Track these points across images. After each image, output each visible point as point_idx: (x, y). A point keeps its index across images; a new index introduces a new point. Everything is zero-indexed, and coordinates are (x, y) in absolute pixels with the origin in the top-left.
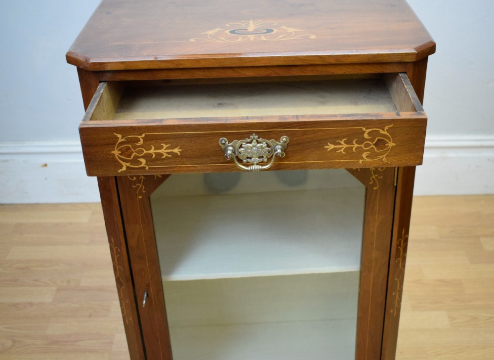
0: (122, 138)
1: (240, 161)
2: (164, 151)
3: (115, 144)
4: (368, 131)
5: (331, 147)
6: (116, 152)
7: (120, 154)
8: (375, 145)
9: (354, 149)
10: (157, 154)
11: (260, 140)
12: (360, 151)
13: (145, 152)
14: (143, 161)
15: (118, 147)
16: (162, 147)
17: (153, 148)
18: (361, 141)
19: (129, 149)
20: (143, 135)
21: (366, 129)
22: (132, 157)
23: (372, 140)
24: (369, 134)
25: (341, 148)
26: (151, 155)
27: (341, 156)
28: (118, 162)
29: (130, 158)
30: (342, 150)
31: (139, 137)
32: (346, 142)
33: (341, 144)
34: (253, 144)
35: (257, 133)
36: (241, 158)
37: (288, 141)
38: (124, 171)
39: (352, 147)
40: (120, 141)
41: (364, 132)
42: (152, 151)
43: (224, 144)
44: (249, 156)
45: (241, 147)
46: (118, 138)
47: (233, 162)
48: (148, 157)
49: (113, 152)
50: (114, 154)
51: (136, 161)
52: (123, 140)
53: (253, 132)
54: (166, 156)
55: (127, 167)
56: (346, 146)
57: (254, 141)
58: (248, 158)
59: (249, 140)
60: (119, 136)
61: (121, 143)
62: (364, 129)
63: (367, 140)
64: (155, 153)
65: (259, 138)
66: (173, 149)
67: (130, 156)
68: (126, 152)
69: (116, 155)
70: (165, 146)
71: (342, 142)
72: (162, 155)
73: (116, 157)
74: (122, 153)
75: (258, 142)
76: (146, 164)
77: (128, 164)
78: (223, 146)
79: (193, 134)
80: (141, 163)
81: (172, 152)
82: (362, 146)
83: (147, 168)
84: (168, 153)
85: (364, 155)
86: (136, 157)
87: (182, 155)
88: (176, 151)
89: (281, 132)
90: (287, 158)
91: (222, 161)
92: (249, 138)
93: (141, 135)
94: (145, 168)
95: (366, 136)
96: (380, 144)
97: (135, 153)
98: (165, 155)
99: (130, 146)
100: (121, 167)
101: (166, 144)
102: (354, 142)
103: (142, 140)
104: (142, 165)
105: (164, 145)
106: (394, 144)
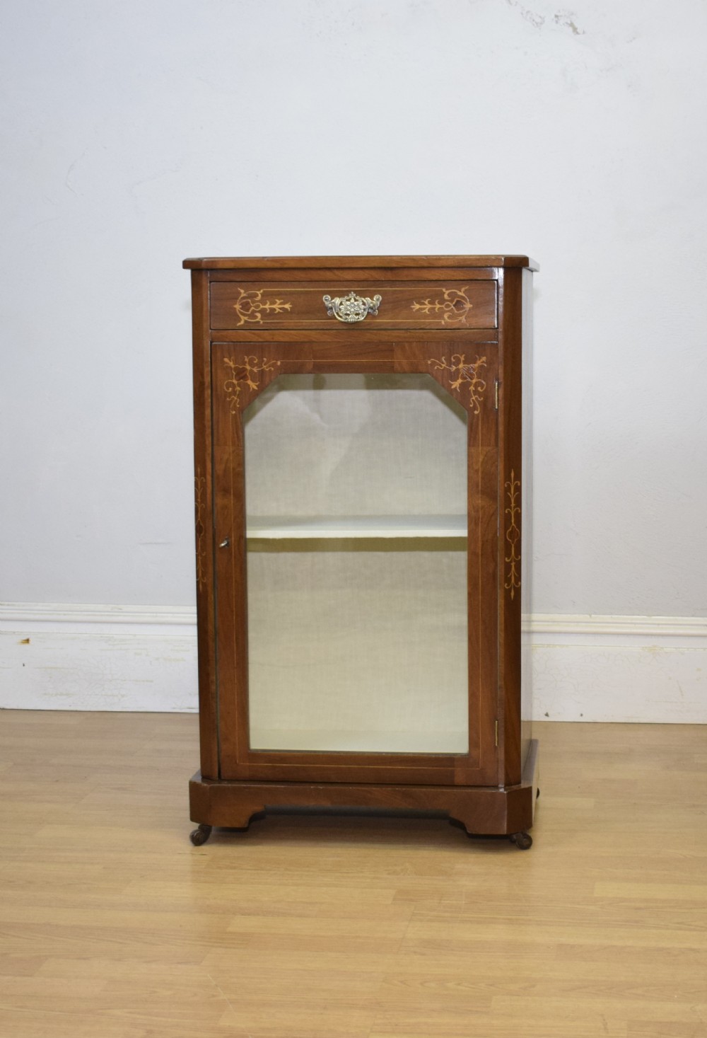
0: (245, 293)
1: (340, 317)
2: (277, 307)
3: (237, 299)
4: (447, 292)
5: (417, 306)
6: (238, 307)
7: (240, 308)
8: (454, 306)
9: (436, 309)
10: (271, 309)
11: (358, 298)
12: (442, 312)
13: (262, 307)
14: (259, 315)
15: (240, 301)
16: (275, 303)
17: (268, 303)
18: (442, 301)
19: (249, 303)
20: (262, 291)
21: (447, 290)
22: (250, 311)
23: (452, 301)
24: (448, 295)
25: (424, 309)
26: (265, 309)
27: (426, 316)
28: (238, 316)
30: (426, 311)
31: (258, 292)
32: (430, 303)
33: (425, 304)
34: (351, 301)
35: (355, 292)
36: (341, 315)
37: (381, 298)
38: (242, 324)
39: (435, 308)
40: (242, 296)
41: (444, 293)
42: (267, 306)
43: (327, 301)
44: (348, 312)
45: (341, 304)
46: (240, 293)
47: (334, 318)
48: (263, 312)
49: (235, 306)
50: (235, 308)
51: (253, 316)
52: (245, 295)
53: (352, 291)
54: (279, 312)
55: (245, 321)
56: (429, 306)
57: (353, 299)
58: (346, 314)
59: (348, 298)
60: (242, 291)
61: (244, 298)
62: (444, 290)
63: (448, 301)
64: (269, 308)
65: (356, 296)
66: (285, 304)
67: (248, 310)
68: (245, 306)
69: (237, 309)
70: (278, 302)
71: (426, 302)
72: (275, 310)
73: (238, 313)
74: (242, 307)
75: (356, 300)
76: (262, 319)
77: (246, 318)
78: (326, 303)
79: (302, 291)
80: (256, 317)
81: (283, 308)
82: (443, 306)
83: (262, 322)
84: (280, 309)
85: (446, 316)
86: (254, 312)
87: (292, 311)
88: (287, 306)
89: (375, 291)
90: (379, 316)
91: (324, 317)
92: (348, 296)
93: (260, 290)
94: (259, 322)
95: (446, 296)
96: (459, 304)
97: (253, 308)
98: (278, 310)
99: (250, 300)
100: (240, 320)
101: (279, 300)
102: (436, 303)
103: (260, 295)
104: (257, 319)
105: (277, 300)
106: (472, 306)
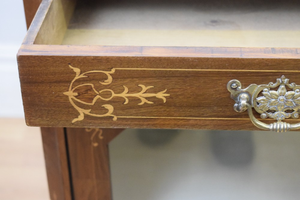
0: (81, 73)
1: (257, 115)
2: (142, 95)
3: (70, 82)
6: (71, 94)
7: (76, 97)
10: (131, 99)
11: (291, 85)
13: (114, 95)
14: (110, 108)
15: (74, 85)
16: (139, 90)
17: (126, 90)
19: (91, 89)
20: (113, 71)
22: (94, 101)
26: (122, 100)
28: (72, 107)
29: (91, 102)
31: (107, 73)
34: (280, 90)
35: (287, 75)
36: (259, 111)
38: (81, 122)
40: (77, 78)
42: (124, 95)
43: (235, 89)
44: (271, 108)
45: (260, 94)
46: (74, 73)
47: (247, 116)
48: (117, 103)
49: (66, 93)
50: (67, 96)
51: (99, 107)
52: (82, 76)
53: (282, 74)
54: (145, 103)
55: (86, 116)
57: (283, 86)
58: (269, 111)
59: (275, 85)
60: (77, 70)
61: (79, 81)
64: (128, 97)
65: (290, 82)
66: (156, 92)
67: (91, 100)
68: (85, 94)
69: (70, 98)
70: (144, 88)
72: (139, 100)
73: (71, 100)
74: (79, 95)
75: (288, 89)
76: (115, 113)
77: (87, 112)
78: (232, 92)
79: (189, 72)
80: (107, 111)
81: (155, 97)
83: (115, 118)
84: (148, 98)
86: (100, 103)
87: (170, 103)
88: (161, 95)
91: (228, 113)
92: (275, 81)
93: (110, 69)
94: (111, 118)
97: (98, 97)
98: (144, 101)
99: (93, 86)
100: (77, 115)
101: (146, 84)
103: (110, 78)
104: (108, 114)
105: (143, 86)
